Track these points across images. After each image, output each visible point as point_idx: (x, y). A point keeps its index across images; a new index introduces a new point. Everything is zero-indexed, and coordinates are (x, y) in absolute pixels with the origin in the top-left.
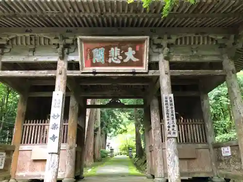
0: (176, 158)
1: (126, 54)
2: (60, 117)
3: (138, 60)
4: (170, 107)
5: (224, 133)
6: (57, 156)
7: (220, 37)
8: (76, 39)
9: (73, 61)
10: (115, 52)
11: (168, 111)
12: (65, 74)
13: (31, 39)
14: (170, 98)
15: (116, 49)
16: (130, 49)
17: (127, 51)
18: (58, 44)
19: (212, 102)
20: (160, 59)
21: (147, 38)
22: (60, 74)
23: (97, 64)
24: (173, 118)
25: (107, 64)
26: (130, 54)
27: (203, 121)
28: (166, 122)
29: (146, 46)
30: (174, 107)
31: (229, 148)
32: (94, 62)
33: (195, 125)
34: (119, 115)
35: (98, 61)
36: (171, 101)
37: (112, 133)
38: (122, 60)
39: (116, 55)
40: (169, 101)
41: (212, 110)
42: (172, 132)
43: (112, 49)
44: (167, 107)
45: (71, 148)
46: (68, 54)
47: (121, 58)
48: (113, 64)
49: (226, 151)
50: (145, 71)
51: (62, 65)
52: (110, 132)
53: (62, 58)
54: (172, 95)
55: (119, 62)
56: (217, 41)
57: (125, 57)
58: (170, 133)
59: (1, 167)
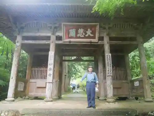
0: (112, 86)
1: (87, 32)
2: (53, 65)
3: (93, 35)
4: (109, 60)
5: (136, 77)
6: (52, 84)
7: (135, 25)
8: (61, 24)
9: (59, 35)
10: (81, 31)
11: (108, 62)
12: (55, 42)
13: (37, 24)
14: (109, 56)
15: (82, 29)
16: (89, 30)
17: (87, 31)
18: (51, 27)
19: (131, 60)
20: (104, 35)
21: (98, 24)
22: (52, 42)
23: (72, 37)
24: (110, 66)
25: (77, 37)
26: (89, 32)
27: (126, 69)
28: (107, 68)
29: (98, 28)
30: (111, 60)
31: (138, 82)
32: (70, 36)
33: (121, 70)
34: (78, 67)
35: (72, 36)
36: (110, 57)
37: (73, 77)
38: (84, 36)
39: (81, 33)
40: (109, 57)
41: (131, 64)
42: (110, 73)
43: (80, 29)
44: (108, 60)
45: (56, 82)
46: (56, 32)
47: (84, 34)
48: (80, 38)
49: (137, 84)
50: (97, 41)
51: (53, 38)
52: (72, 77)
53: (53, 34)
54: (110, 55)
55: (83, 36)
56: (134, 26)
57: (86, 34)
58: (109, 74)
59: (22, 90)
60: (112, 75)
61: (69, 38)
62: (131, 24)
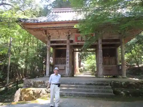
2: (69, 57)
4: (101, 54)
12: (69, 44)
14: (101, 51)
20: (99, 39)
23: (79, 41)
25: (82, 41)
28: (100, 59)
46: (70, 38)
58: (100, 62)
59: (52, 71)
60: (102, 63)
61: (77, 41)
62: (116, 31)
